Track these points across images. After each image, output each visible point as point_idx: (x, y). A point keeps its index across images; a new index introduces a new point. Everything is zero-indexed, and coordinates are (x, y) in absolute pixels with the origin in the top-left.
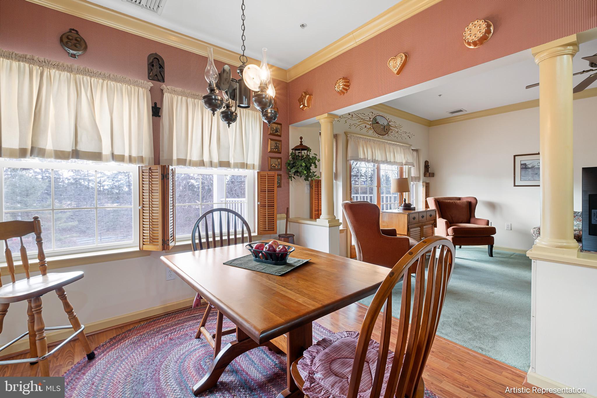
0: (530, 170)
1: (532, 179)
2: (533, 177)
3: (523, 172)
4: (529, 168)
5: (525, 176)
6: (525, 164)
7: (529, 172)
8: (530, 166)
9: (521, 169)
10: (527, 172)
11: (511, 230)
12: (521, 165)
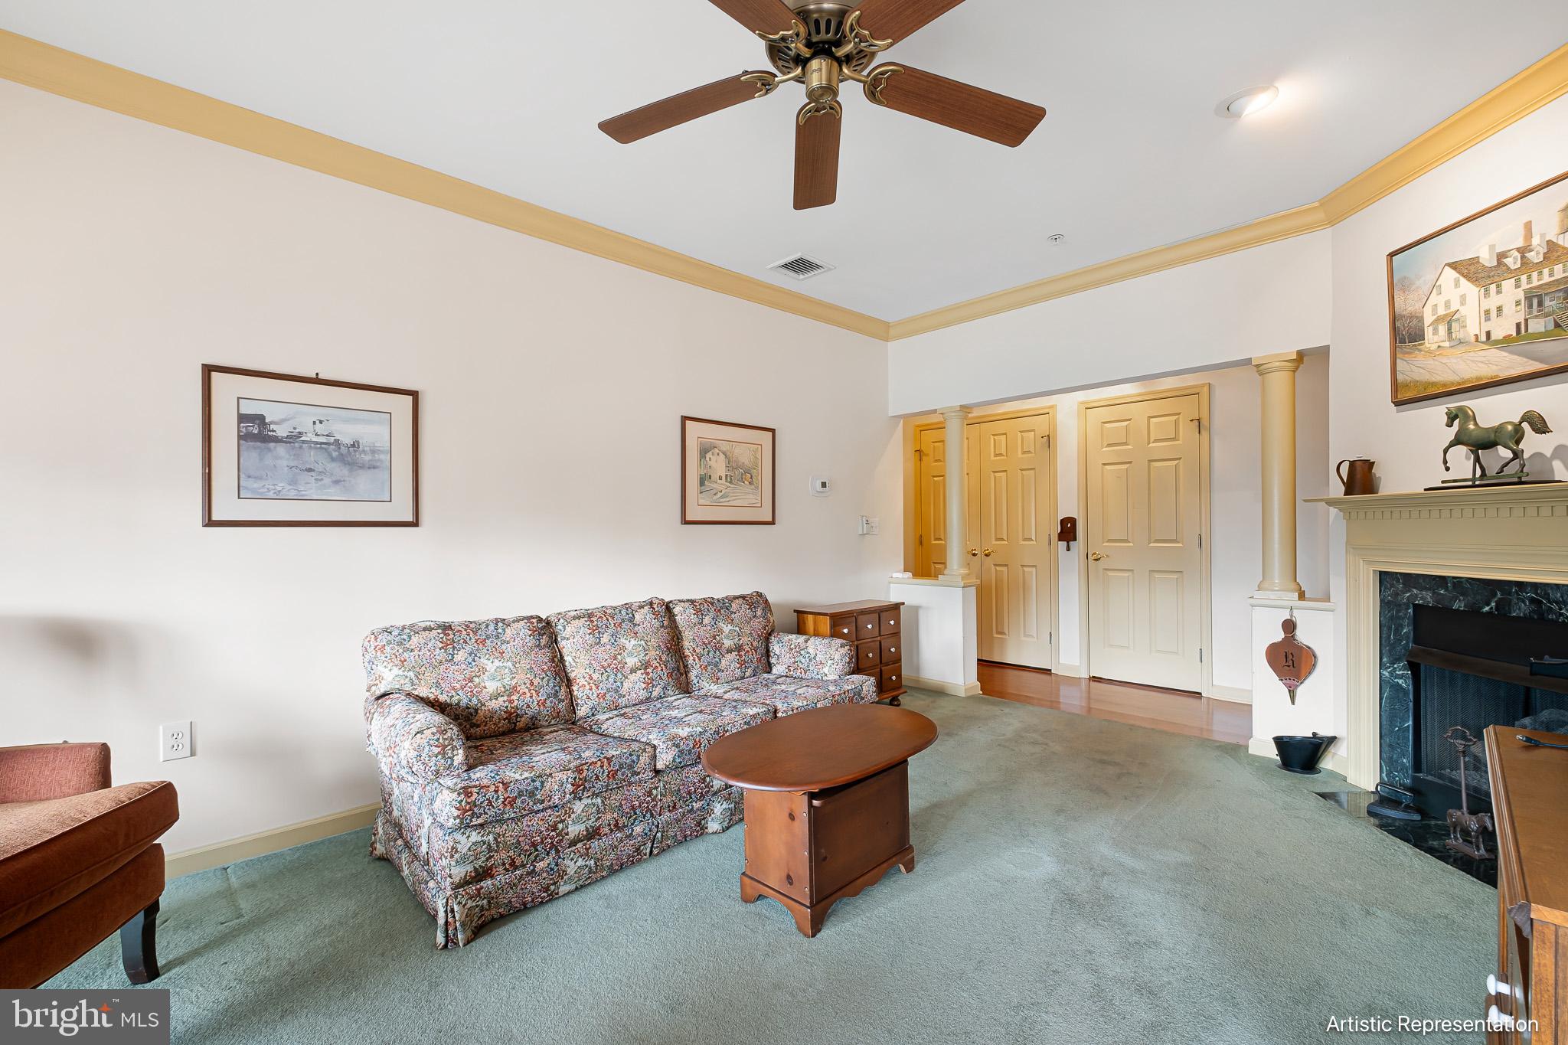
0: (281, 449)
1: (292, 494)
2: (293, 482)
3: (251, 457)
4: (277, 440)
5: (258, 478)
6: (260, 419)
7: (277, 458)
8: (281, 431)
9: (240, 437)
10: (269, 460)
11: (193, 754)
12: (242, 418)
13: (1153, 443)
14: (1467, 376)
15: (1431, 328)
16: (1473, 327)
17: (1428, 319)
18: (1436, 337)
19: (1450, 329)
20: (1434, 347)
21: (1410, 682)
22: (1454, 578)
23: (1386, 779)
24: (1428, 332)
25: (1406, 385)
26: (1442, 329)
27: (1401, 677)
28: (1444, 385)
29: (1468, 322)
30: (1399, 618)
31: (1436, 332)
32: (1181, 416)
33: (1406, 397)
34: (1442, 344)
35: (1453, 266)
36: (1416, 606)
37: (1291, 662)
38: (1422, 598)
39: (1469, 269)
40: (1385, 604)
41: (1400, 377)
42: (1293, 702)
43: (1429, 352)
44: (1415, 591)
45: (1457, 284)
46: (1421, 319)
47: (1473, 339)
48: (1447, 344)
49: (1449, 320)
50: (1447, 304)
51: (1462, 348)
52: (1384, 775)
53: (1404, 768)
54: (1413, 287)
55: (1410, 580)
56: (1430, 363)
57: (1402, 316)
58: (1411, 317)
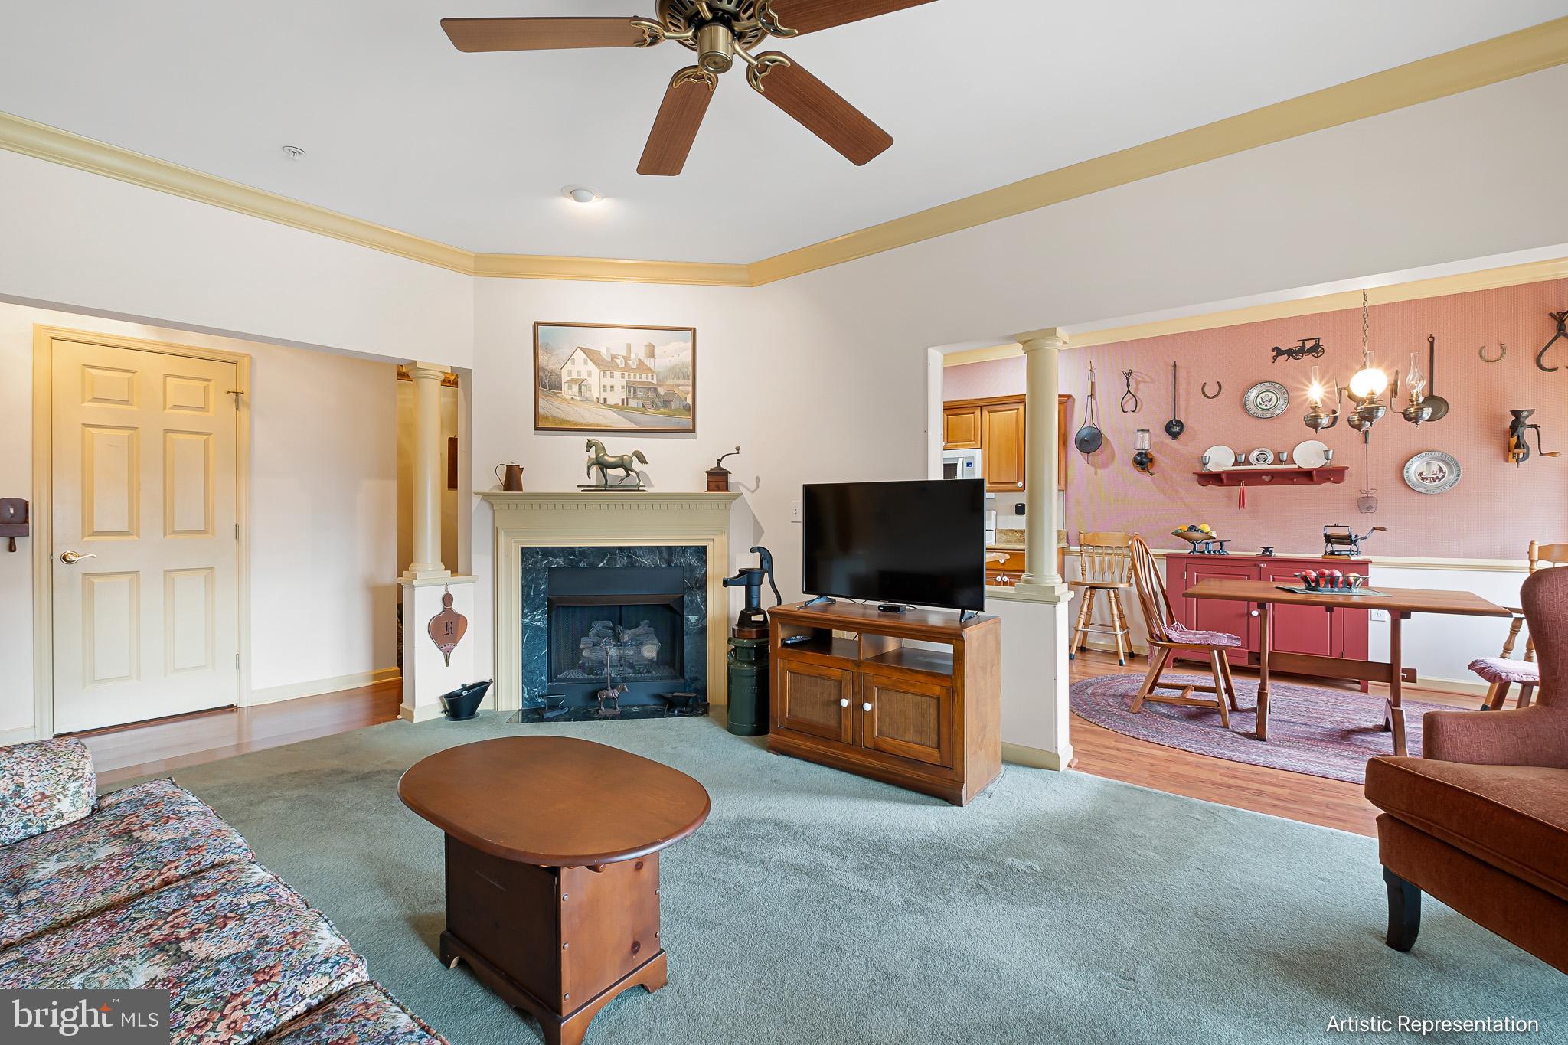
13: (171, 408)
14: (591, 422)
15: (567, 384)
16: (596, 393)
17: (565, 378)
18: (570, 392)
19: (580, 389)
20: (569, 397)
21: (546, 622)
22: (579, 547)
23: (527, 697)
24: (565, 387)
25: (546, 418)
26: (575, 388)
27: (540, 620)
28: (575, 424)
29: (593, 388)
30: (539, 579)
31: (570, 388)
32: (212, 382)
33: (543, 425)
34: (574, 397)
35: (584, 350)
36: (550, 570)
37: (450, 630)
38: (556, 563)
39: (592, 355)
40: (526, 571)
41: (541, 411)
42: (447, 665)
43: (565, 399)
44: (551, 559)
45: (586, 363)
46: (559, 376)
47: (596, 400)
48: (578, 398)
49: (580, 384)
50: (579, 373)
51: (587, 405)
52: (525, 695)
53: (542, 683)
54: (554, 353)
55: (547, 552)
56: (565, 407)
57: (544, 370)
58: (552, 372)
